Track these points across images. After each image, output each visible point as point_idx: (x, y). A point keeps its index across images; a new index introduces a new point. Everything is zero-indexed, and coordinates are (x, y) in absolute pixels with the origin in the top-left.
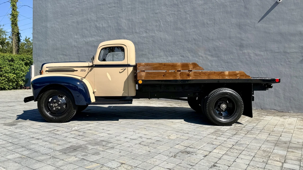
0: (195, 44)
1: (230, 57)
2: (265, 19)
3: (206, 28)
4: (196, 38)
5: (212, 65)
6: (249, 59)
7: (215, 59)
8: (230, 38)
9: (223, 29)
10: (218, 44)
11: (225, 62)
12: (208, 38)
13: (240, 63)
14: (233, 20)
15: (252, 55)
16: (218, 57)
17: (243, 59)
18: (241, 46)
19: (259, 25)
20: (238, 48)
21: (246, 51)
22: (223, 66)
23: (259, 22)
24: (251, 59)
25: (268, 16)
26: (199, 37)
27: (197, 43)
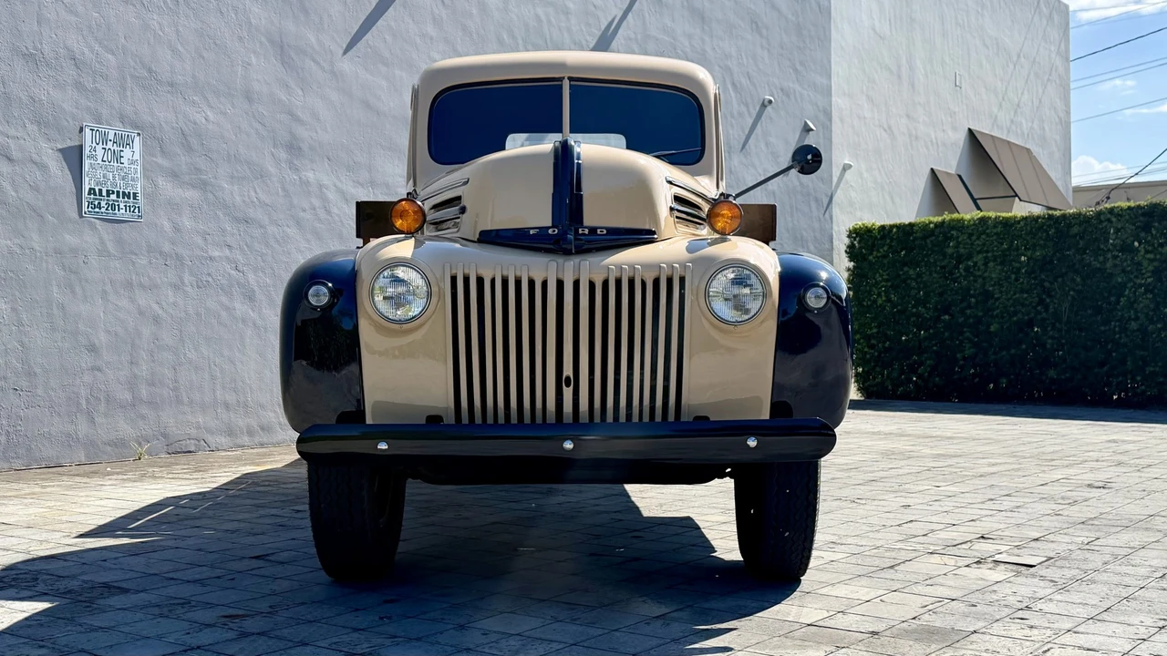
0: (79, 86)
1: (253, 194)
2: (361, 44)
3: (134, 6)
4: (86, 51)
5: (177, 229)
6: (322, 214)
7: (191, 194)
8: (248, 96)
9: (218, 42)
10: (199, 118)
11: (237, 220)
12: (150, 71)
13: (292, 231)
14: (257, 10)
15: (331, 195)
16: (203, 186)
17: (304, 211)
18: (294, 148)
19: (346, 65)
20: (283, 155)
21: (310, 175)
22: (229, 240)
23: (345, 52)
24: (329, 212)
25: (368, 36)
26: (97, 47)
27: (90, 86)
